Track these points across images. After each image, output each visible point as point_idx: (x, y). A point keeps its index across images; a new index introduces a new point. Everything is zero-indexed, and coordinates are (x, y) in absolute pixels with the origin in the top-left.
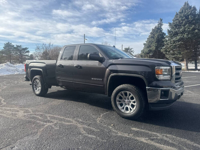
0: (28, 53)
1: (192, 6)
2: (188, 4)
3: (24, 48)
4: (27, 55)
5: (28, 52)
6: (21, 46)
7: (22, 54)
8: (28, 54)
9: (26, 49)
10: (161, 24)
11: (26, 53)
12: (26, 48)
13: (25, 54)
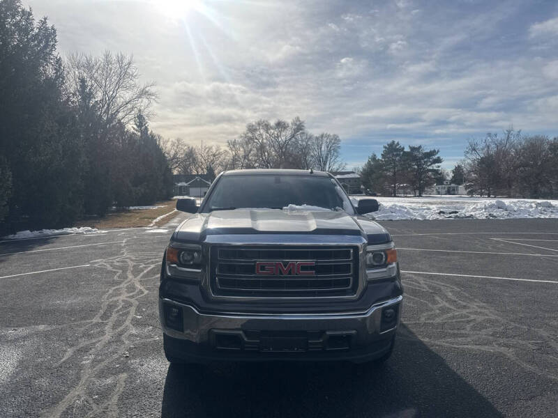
0: (437, 164)
3: (428, 151)
4: (435, 168)
5: (439, 161)
6: (420, 147)
7: (424, 169)
8: (439, 167)
9: (433, 153)
11: (433, 165)
12: (434, 151)
13: (430, 168)
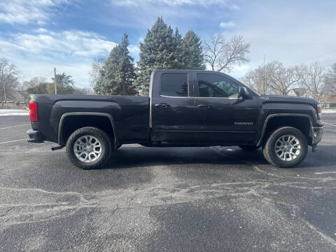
1: (168, 26)
2: (162, 21)
10: (126, 44)
